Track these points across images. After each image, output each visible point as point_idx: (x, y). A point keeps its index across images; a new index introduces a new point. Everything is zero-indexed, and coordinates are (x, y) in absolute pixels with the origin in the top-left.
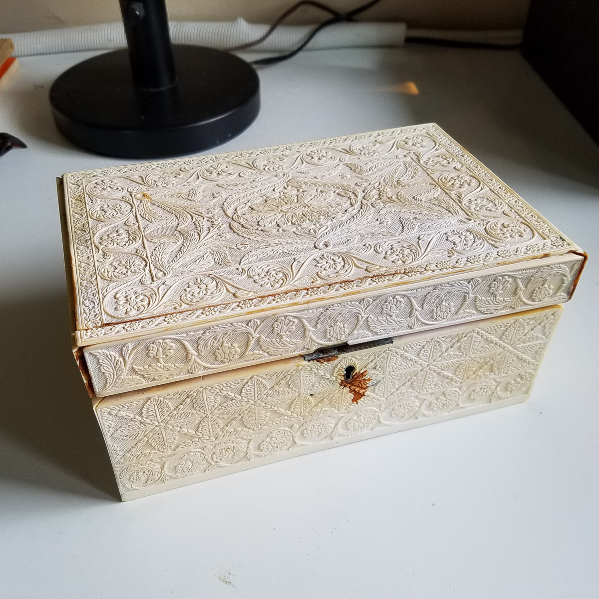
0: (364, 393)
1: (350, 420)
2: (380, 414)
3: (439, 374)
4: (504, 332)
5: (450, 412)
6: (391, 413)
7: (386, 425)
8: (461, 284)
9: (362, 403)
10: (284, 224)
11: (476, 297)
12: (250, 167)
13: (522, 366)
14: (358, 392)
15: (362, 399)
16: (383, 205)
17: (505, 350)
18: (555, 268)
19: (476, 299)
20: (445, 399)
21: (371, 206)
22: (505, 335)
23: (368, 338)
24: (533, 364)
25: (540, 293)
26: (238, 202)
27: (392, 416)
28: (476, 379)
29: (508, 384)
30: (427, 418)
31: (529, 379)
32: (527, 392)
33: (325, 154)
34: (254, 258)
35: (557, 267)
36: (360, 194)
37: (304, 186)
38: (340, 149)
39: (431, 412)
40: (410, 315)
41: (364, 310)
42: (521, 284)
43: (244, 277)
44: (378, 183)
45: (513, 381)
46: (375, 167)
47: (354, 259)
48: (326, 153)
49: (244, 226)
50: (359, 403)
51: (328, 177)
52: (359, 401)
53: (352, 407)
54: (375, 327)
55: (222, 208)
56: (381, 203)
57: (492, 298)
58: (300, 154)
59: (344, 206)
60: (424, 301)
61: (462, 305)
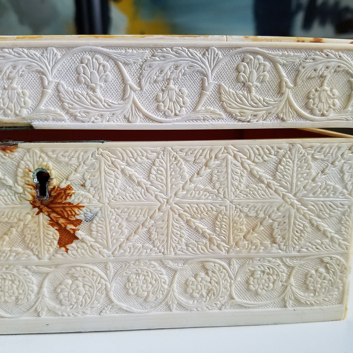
0: (74, 230)
1: (60, 284)
2: (108, 284)
3: (187, 222)
4: (278, 165)
5: (223, 310)
6: (125, 285)
7: (121, 309)
8: (191, 53)
9: (75, 252)
11: (220, 86)
13: (322, 243)
14: (65, 228)
15: (74, 244)
17: (286, 202)
18: (333, 56)
19: (219, 89)
20: (208, 279)
22: (279, 171)
23: (63, 123)
24: (340, 245)
25: (320, 101)
27: (127, 293)
28: (251, 249)
29: (306, 274)
30: (186, 312)
31: (339, 273)
32: (341, 300)
35: (335, 55)
39: (191, 302)
40: (123, 96)
41: (50, 68)
42: (286, 76)
45: (313, 272)
50: (69, 252)
52: (68, 246)
53: (59, 256)
54: (72, 105)
57: (245, 93)
60: (141, 74)
61: (201, 95)
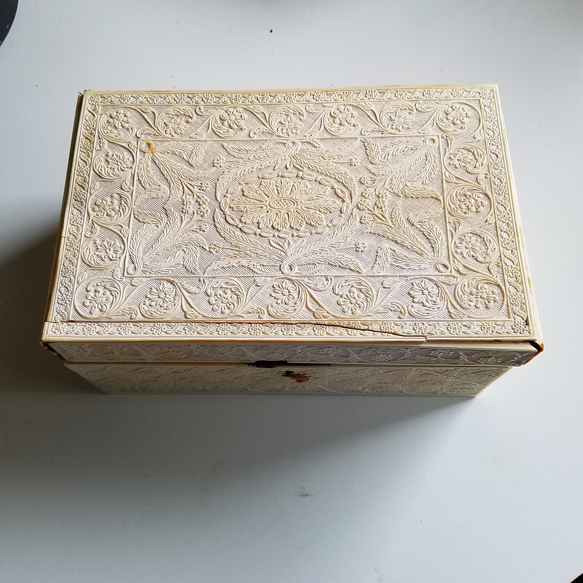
10: (265, 226)
12: (264, 121)
21: (358, 220)
26: (234, 179)
33: (349, 117)
36: (357, 197)
37: (306, 169)
47: (308, 295)
48: (352, 114)
49: (227, 218)
55: (216, 184)
56: (371, 217)
58: (324, 109)
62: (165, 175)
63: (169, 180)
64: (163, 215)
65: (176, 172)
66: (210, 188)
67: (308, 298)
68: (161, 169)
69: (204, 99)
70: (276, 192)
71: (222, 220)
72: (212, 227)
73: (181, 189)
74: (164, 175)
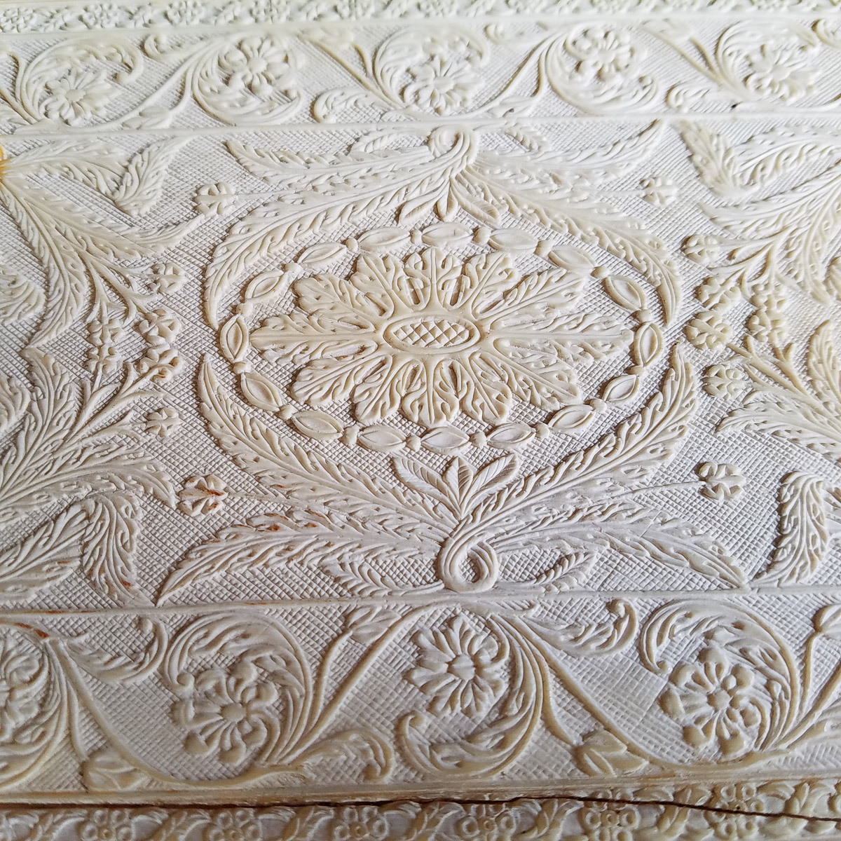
10: (375, 410)
12: (359, 72)
16: (743, 385)
21: (697, 383)
26: (264, 252)
33: (624, 57)
34: (217, 575)
36: (681, 304)
37: (501, 217)
38: (681, 41)
43: (144, 677)
44: (760, 258)
46: (776, 167)
47: (551, 678)
48: (632, 51)
49: (243, 385)
51: (600, 181)
55: (204, 270)
56: (741, 375)
58: (545, 35)
59: (605, 358)
62: (35, 244)
63: (45, 261)
64: (21, 382)
65: (70, 235)
66: (183, 281)
67: (551, 686)
68: (24, 226)
69: (170, 14)
70: (407, 293)
71: (228, 394)
72: (191, 415)
73: (85, 289)
74: (30, 245)
